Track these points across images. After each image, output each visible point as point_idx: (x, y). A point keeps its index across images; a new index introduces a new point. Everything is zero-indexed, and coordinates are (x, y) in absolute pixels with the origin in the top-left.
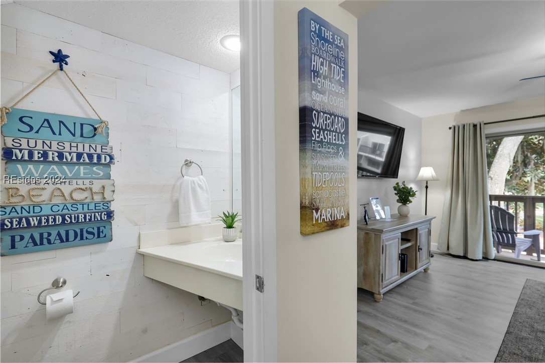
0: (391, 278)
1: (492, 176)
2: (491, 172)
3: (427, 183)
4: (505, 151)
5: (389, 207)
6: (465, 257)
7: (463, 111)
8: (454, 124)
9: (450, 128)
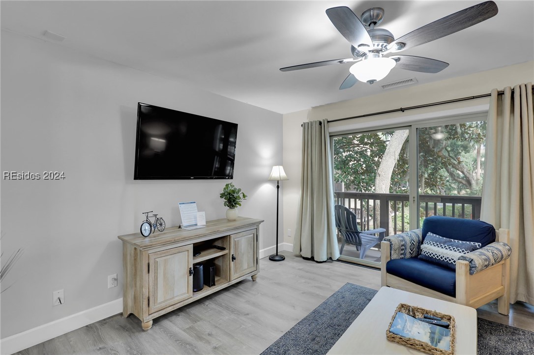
0: (173, 298)
1: (380, 173)
2: (379, 169)
3: (278, 183)
4: (391, 149)
5: (204, 212)
6: (312, 259)
7: (313, 108)
8: (307, 121)
9: (302, 125)
